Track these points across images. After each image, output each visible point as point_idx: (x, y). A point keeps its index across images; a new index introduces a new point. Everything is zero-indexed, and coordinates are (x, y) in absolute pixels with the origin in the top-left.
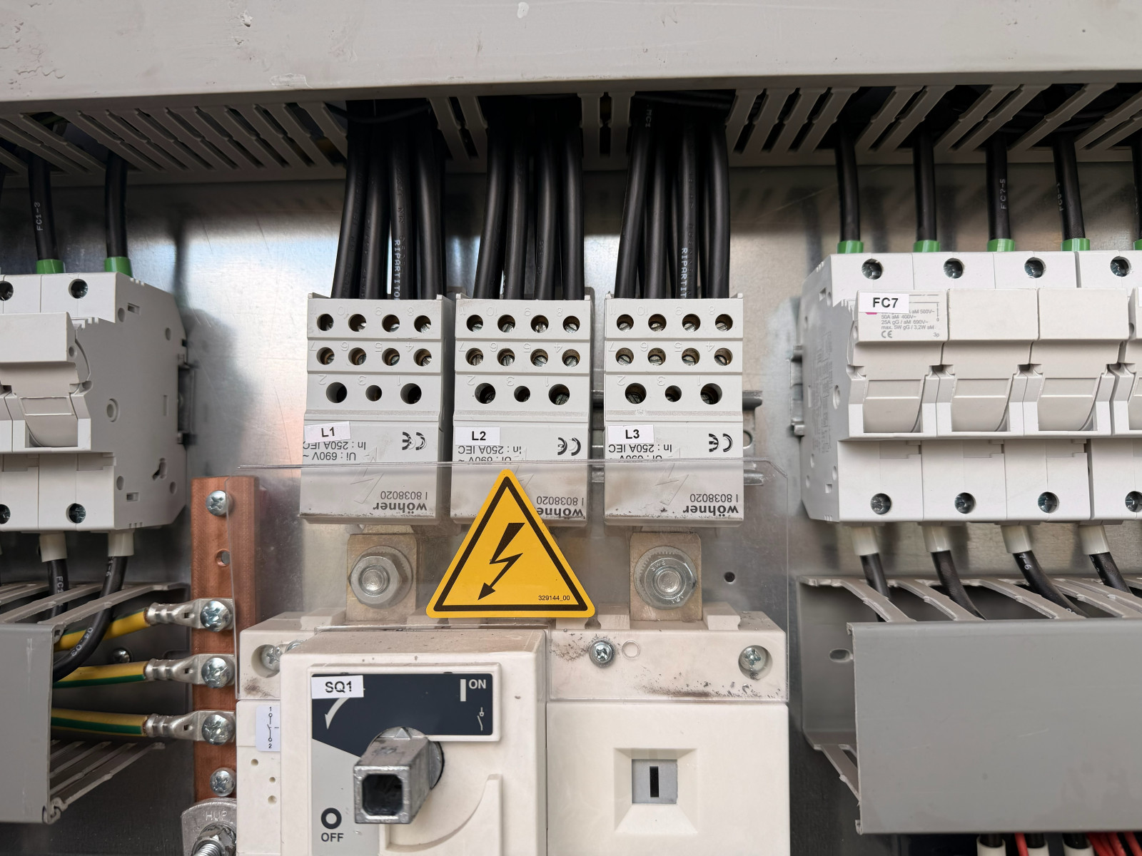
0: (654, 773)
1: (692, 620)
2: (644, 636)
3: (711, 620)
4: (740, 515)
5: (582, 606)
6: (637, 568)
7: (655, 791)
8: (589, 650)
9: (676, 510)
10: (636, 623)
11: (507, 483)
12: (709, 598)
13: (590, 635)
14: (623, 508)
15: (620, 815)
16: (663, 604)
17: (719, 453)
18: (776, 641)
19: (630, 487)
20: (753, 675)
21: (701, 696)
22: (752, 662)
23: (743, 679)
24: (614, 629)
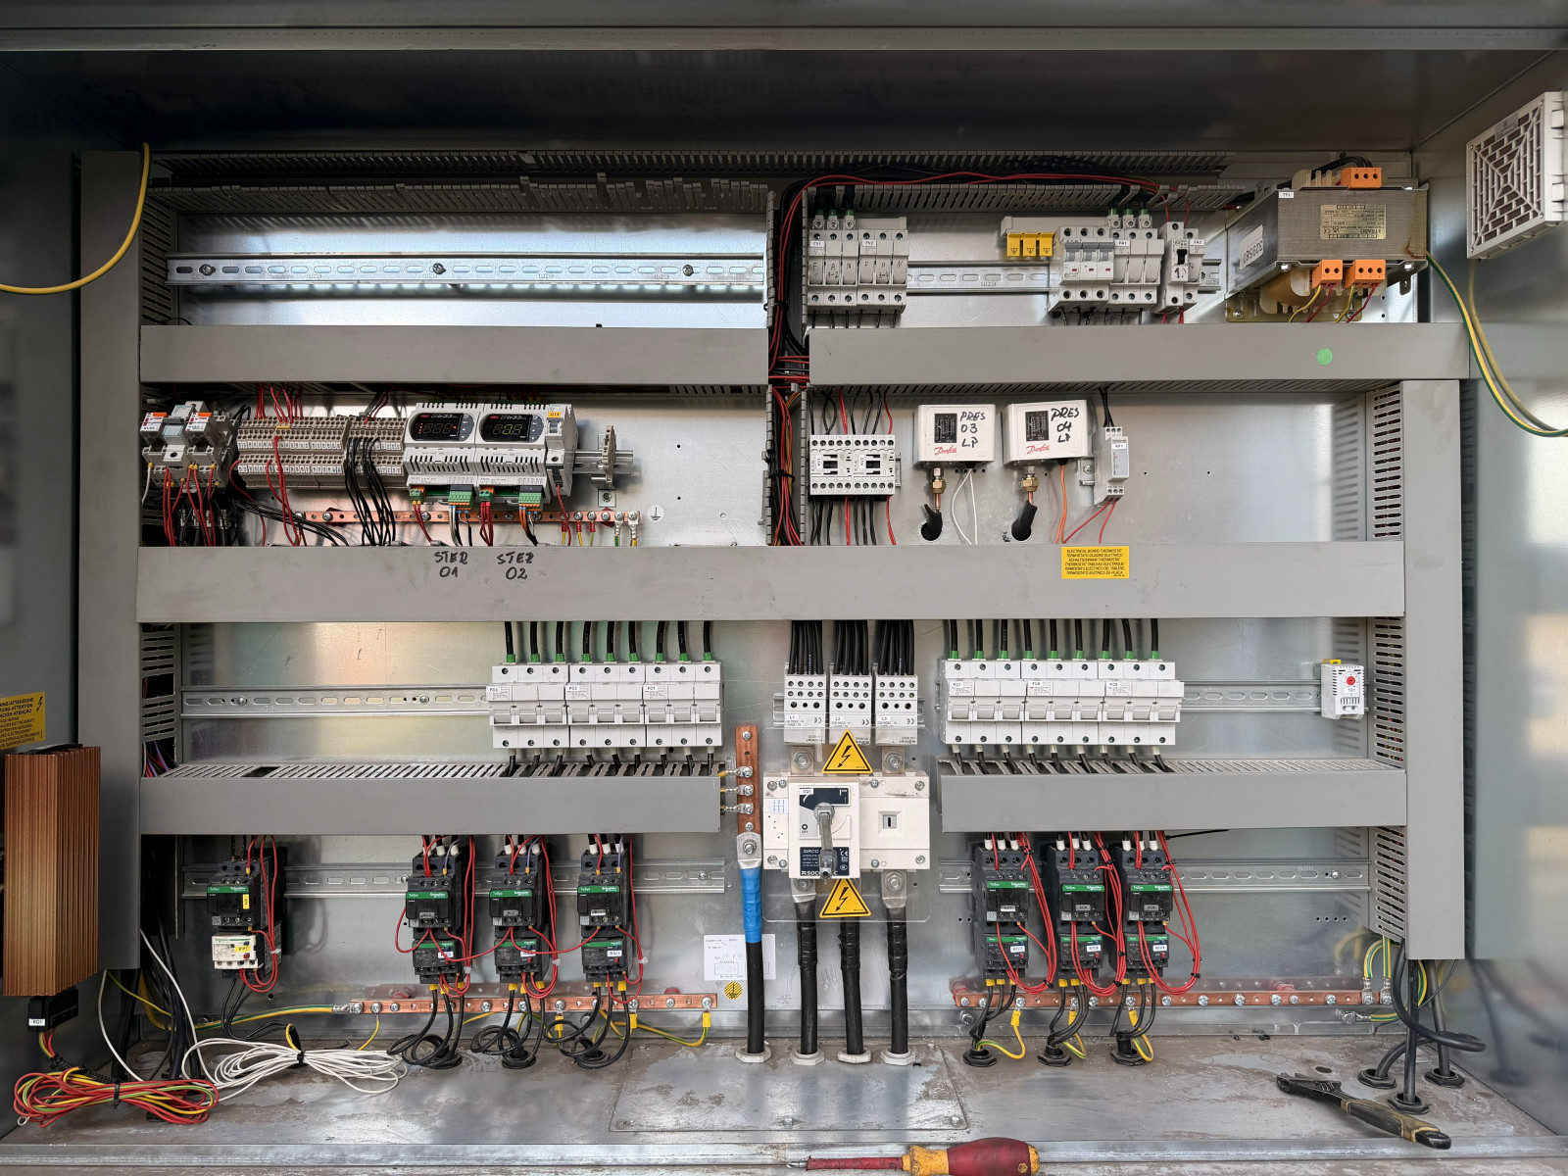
0: (889, 819)
1: (900, 774)
2: (887, 779)
3: (907, 773)
4: (916, 743)
5: (869, 770)
6: (884, 758)
7: (889, 825)
8: (871, 783)
9: (897, 742)
10: (885, 775)
11: (847, 734)
12: (907, 766)
13: (871, 778)
14: (881, 741)
15: (879, 832)
16: (892, 769)
17: (910, 725)
18: (926, 780)
19: (884, 734)
20: (919, 790)
21: (904, 796)
22: (919, 786)
23: (916, 791)
24: (878, 777)
